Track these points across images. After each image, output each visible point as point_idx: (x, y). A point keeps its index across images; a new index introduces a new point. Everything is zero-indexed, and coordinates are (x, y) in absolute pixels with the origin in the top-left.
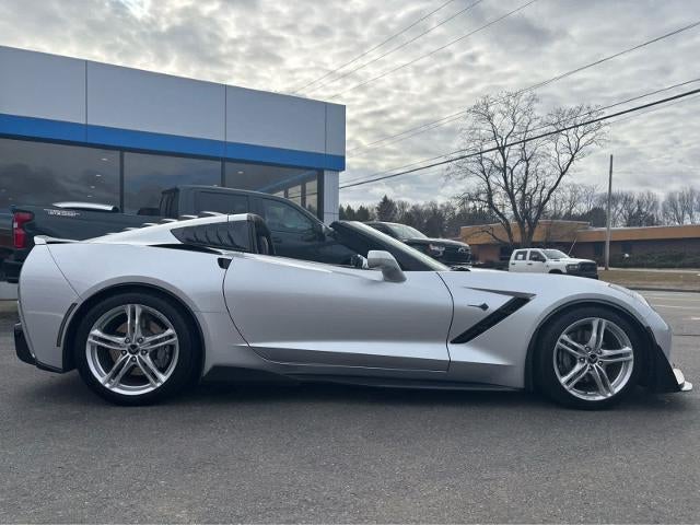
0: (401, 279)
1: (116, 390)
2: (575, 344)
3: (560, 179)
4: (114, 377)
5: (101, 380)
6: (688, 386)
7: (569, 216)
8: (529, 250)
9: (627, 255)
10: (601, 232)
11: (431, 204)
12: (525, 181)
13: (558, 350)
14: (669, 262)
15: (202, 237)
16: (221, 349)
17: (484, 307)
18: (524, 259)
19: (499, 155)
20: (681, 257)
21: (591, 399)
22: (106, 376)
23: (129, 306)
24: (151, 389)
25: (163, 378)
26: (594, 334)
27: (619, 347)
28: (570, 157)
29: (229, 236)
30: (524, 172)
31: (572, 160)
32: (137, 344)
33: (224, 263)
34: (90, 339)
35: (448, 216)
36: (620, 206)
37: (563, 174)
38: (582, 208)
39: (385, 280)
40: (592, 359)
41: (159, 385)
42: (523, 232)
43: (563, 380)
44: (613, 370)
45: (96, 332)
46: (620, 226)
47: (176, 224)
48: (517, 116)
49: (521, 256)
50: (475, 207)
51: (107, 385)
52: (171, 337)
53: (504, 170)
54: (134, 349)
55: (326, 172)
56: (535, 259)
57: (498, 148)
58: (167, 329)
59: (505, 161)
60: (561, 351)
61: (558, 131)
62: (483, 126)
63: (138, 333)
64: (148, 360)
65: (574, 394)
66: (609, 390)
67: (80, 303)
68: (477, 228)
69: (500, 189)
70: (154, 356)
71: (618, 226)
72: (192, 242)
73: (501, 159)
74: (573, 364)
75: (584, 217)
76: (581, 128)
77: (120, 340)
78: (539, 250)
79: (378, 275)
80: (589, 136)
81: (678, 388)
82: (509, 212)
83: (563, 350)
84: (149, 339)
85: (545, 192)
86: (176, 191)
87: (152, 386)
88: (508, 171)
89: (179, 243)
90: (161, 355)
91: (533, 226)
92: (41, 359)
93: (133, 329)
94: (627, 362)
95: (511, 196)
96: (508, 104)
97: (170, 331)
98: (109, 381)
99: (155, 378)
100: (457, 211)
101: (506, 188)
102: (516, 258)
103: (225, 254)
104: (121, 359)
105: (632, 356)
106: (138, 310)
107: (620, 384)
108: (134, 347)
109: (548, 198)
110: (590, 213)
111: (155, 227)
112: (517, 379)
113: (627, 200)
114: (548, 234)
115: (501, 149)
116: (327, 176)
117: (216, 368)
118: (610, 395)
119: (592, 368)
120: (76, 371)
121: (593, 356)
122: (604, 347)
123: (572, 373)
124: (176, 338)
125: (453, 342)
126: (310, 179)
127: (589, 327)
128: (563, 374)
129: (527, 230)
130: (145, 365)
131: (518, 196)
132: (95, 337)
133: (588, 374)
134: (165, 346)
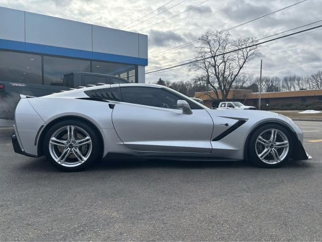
0: (190, 113)
1: (63, 165)
2: (265, 140)
3: (239, 70)
4: (62, 159)
5: (56, 160)
6: (310, 157)
7: (242, 87)
8: (227, 103)
9: (268, 105)
10: (257, 95)
11: (181, 82)
12: (224, 72)
13: (257, 143)
14: (286, 108)
15: (99, 95)
16: (111, 145)
17: (227, 125)
18: (225, 106)
19: (213, 59)
20: (291, 105)
21: (271, 163)
22: (59, 159)
23: (69, 126)
24: (80, 164)
25: (85, 159)
26: (272, 136)
27: (283, 141)
28: (244, 60)
29: (112, 94)
30: (224, 67)
31: (245, 62)
32: (72, 143)
33: (111, 106)
34: (51, 142)
35: (188, 88)
36: (264, 83)
37: (241, 68)
38: (247, 84)
39: (184, 114)
40: (272, 146)
41: (83, 162)
42: (223, 95)
43: (259, 156)
44: (280, 151)
45: (53, 139)
46: (264, 92)
47: (85, 89)
48: (221, 42)
49: (223, 105)
50: (200, 84)
51: (59, 163)
52: (88, 140)
53: (215, 67)
54: (71, 146)
55: (139, 66)
56: (230, 107)
57: (212, 57)
58: (86, 137)
59: (215, 62)
60: (259, 143)
61: (239, 49)
62: (205, 46)
63: (73, 139)
64: (78, 151)
65: (264, 161)
66: (278, 159)
67: (45, 125)
68: (203, 93)
69: (213, 75)
70: (80, 148)
71: (263, 92)
72: (94, 96)
73: (214, 62)
74: (263, 149)
75: (248, 88)
76: (249, 48)
77: (65, 142)
78: (231, 102)
79: (180, 111)
80: (252, 51)
81: (307, 158)
82: (216, 85)
83: (260, 143)
84: (78, 141)
85: (233, 76)
86: (72, 74)
87: (80, 162)
88: (217, 67)
89: (88, 97)
90: (83, 148)
91: (227, 92)
92: (27, 152)
93: (71, 137)
94: (286, 147)
95: (218, 78)
96: (217, 36)
97: (88, 138)
98: (60, 161)
99: (81, 159)
100: (193, 86)
101: (216, 75)
102: (221, 106)
103: (111, 102)
104: (65, 151)
105: (288, 145)
106: (73, 128)
107: (283, 156)
108: (71, 145)
109: (234, 79)
110: (251, 86)
111: (75, 90)
112: (240, 156)
113: (267, 80)
114: (234, 95)
115: (213, 57)
116: (140, 68)
117: (109, 154)
118: (279, 161)
119: (271, 150)
120: (44, 156)
121: (272, 145)
122: (277, 141)
123: (263, 152)
124: (91, 141)
125: (213, 140)
126: (131, 69)
127: (270, 133)
128: (259, 153)
129: (225, 93)
130: (76, 153)
131: (221, 79)
132: (53, 141)
133: (270, 153)
134: (85, 144)
